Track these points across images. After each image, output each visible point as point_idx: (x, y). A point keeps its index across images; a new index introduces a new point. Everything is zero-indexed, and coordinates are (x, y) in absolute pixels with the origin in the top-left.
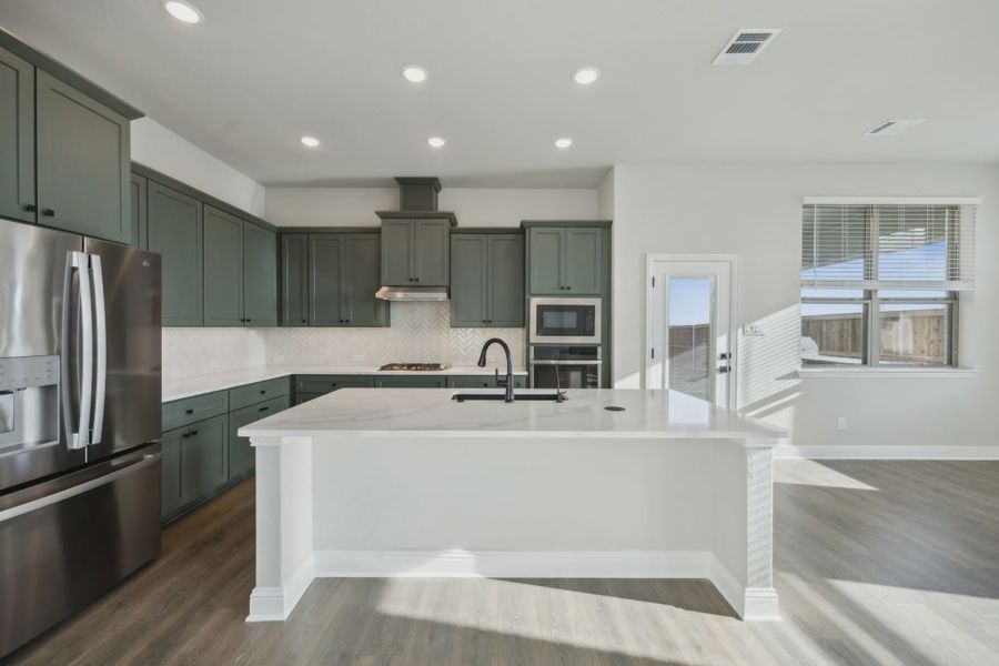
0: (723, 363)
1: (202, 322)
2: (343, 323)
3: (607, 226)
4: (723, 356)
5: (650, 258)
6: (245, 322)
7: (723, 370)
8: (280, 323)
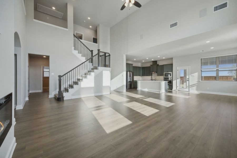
0: (188, 80)
1: (136, 76)
2: (147, 76)
3: (172, 64)
4: (188, 79)
5: (177, 68)
6: (139, 76)
7: (188, 81)
8: (143, 76)
